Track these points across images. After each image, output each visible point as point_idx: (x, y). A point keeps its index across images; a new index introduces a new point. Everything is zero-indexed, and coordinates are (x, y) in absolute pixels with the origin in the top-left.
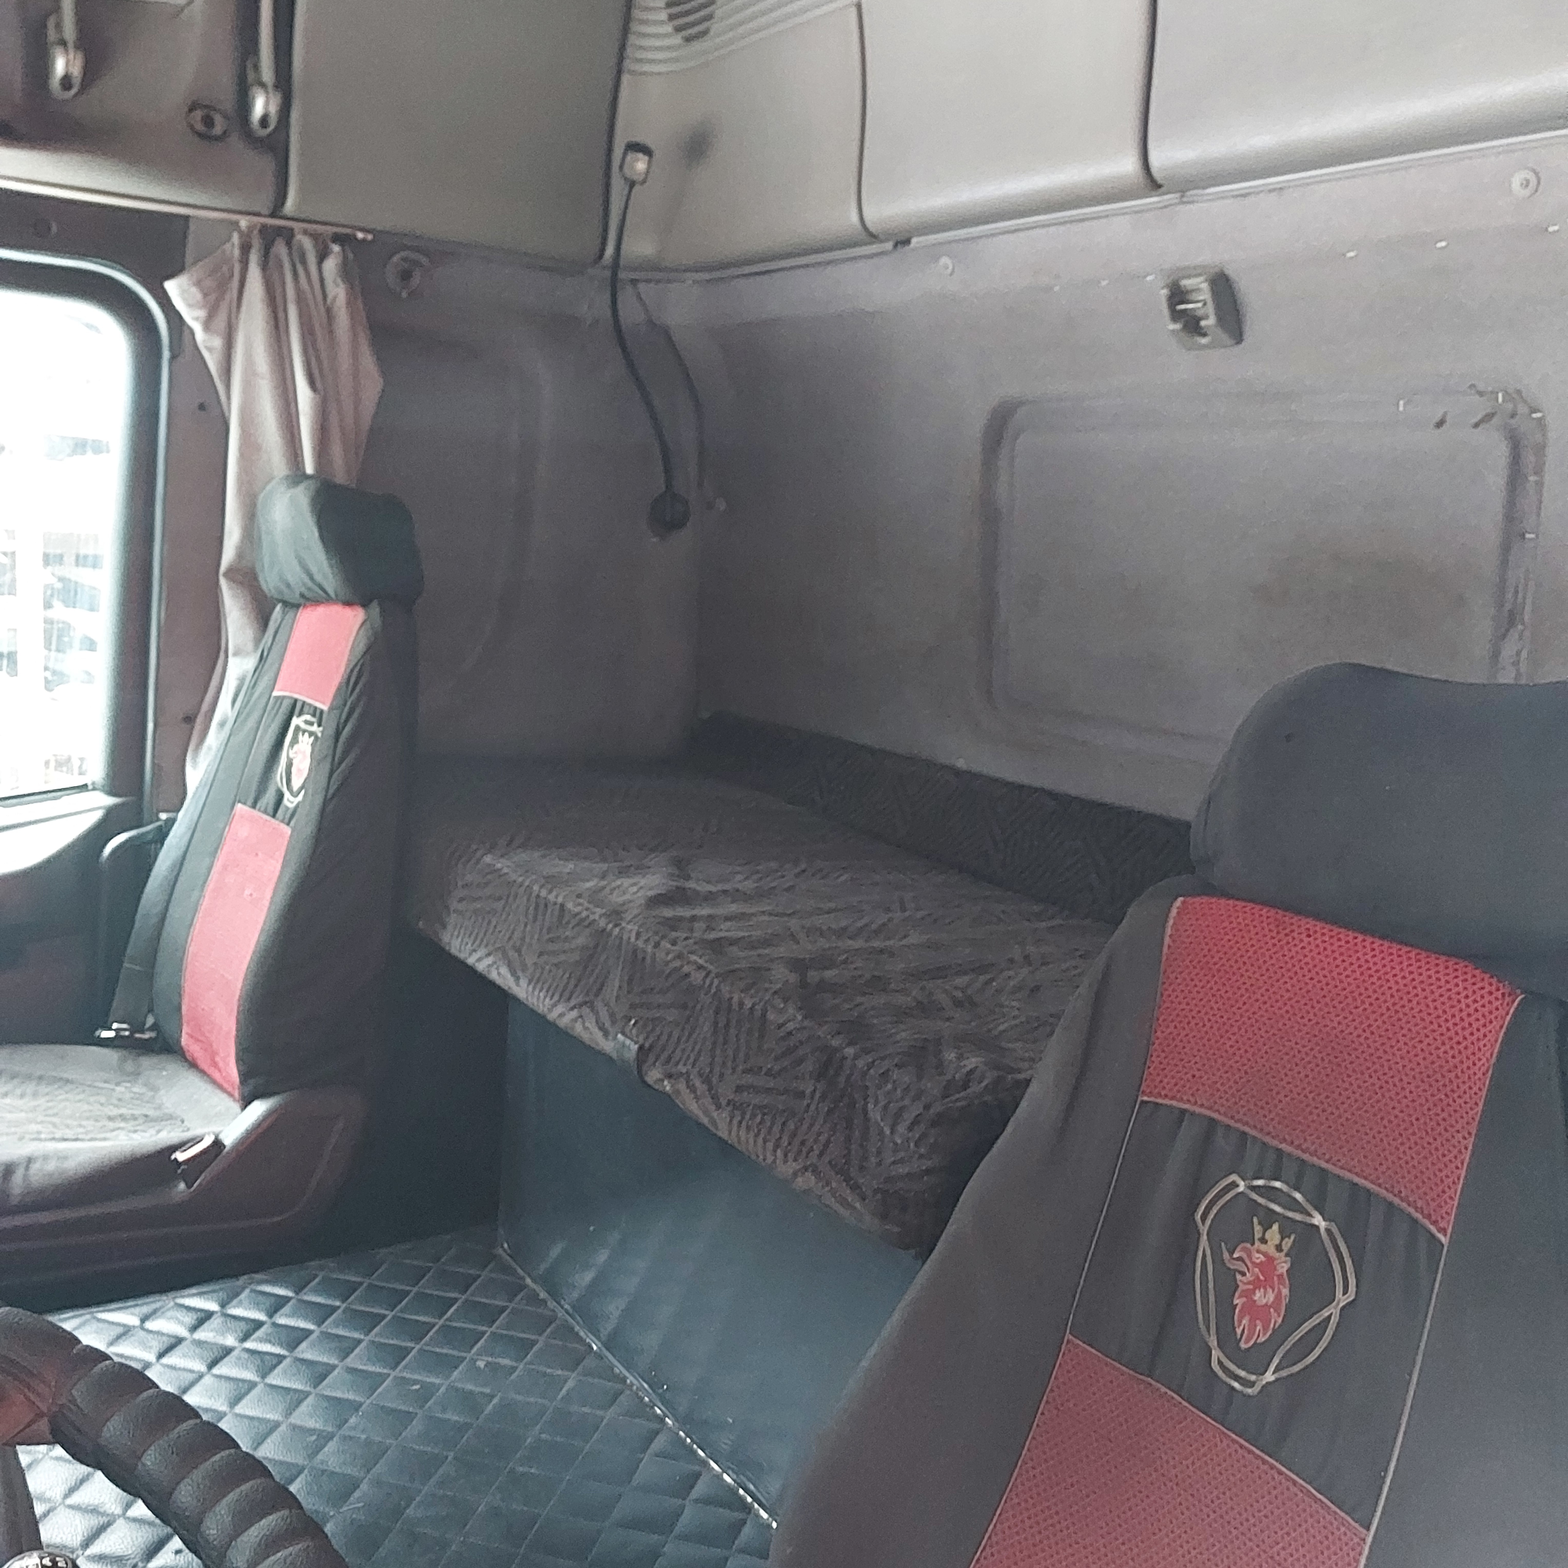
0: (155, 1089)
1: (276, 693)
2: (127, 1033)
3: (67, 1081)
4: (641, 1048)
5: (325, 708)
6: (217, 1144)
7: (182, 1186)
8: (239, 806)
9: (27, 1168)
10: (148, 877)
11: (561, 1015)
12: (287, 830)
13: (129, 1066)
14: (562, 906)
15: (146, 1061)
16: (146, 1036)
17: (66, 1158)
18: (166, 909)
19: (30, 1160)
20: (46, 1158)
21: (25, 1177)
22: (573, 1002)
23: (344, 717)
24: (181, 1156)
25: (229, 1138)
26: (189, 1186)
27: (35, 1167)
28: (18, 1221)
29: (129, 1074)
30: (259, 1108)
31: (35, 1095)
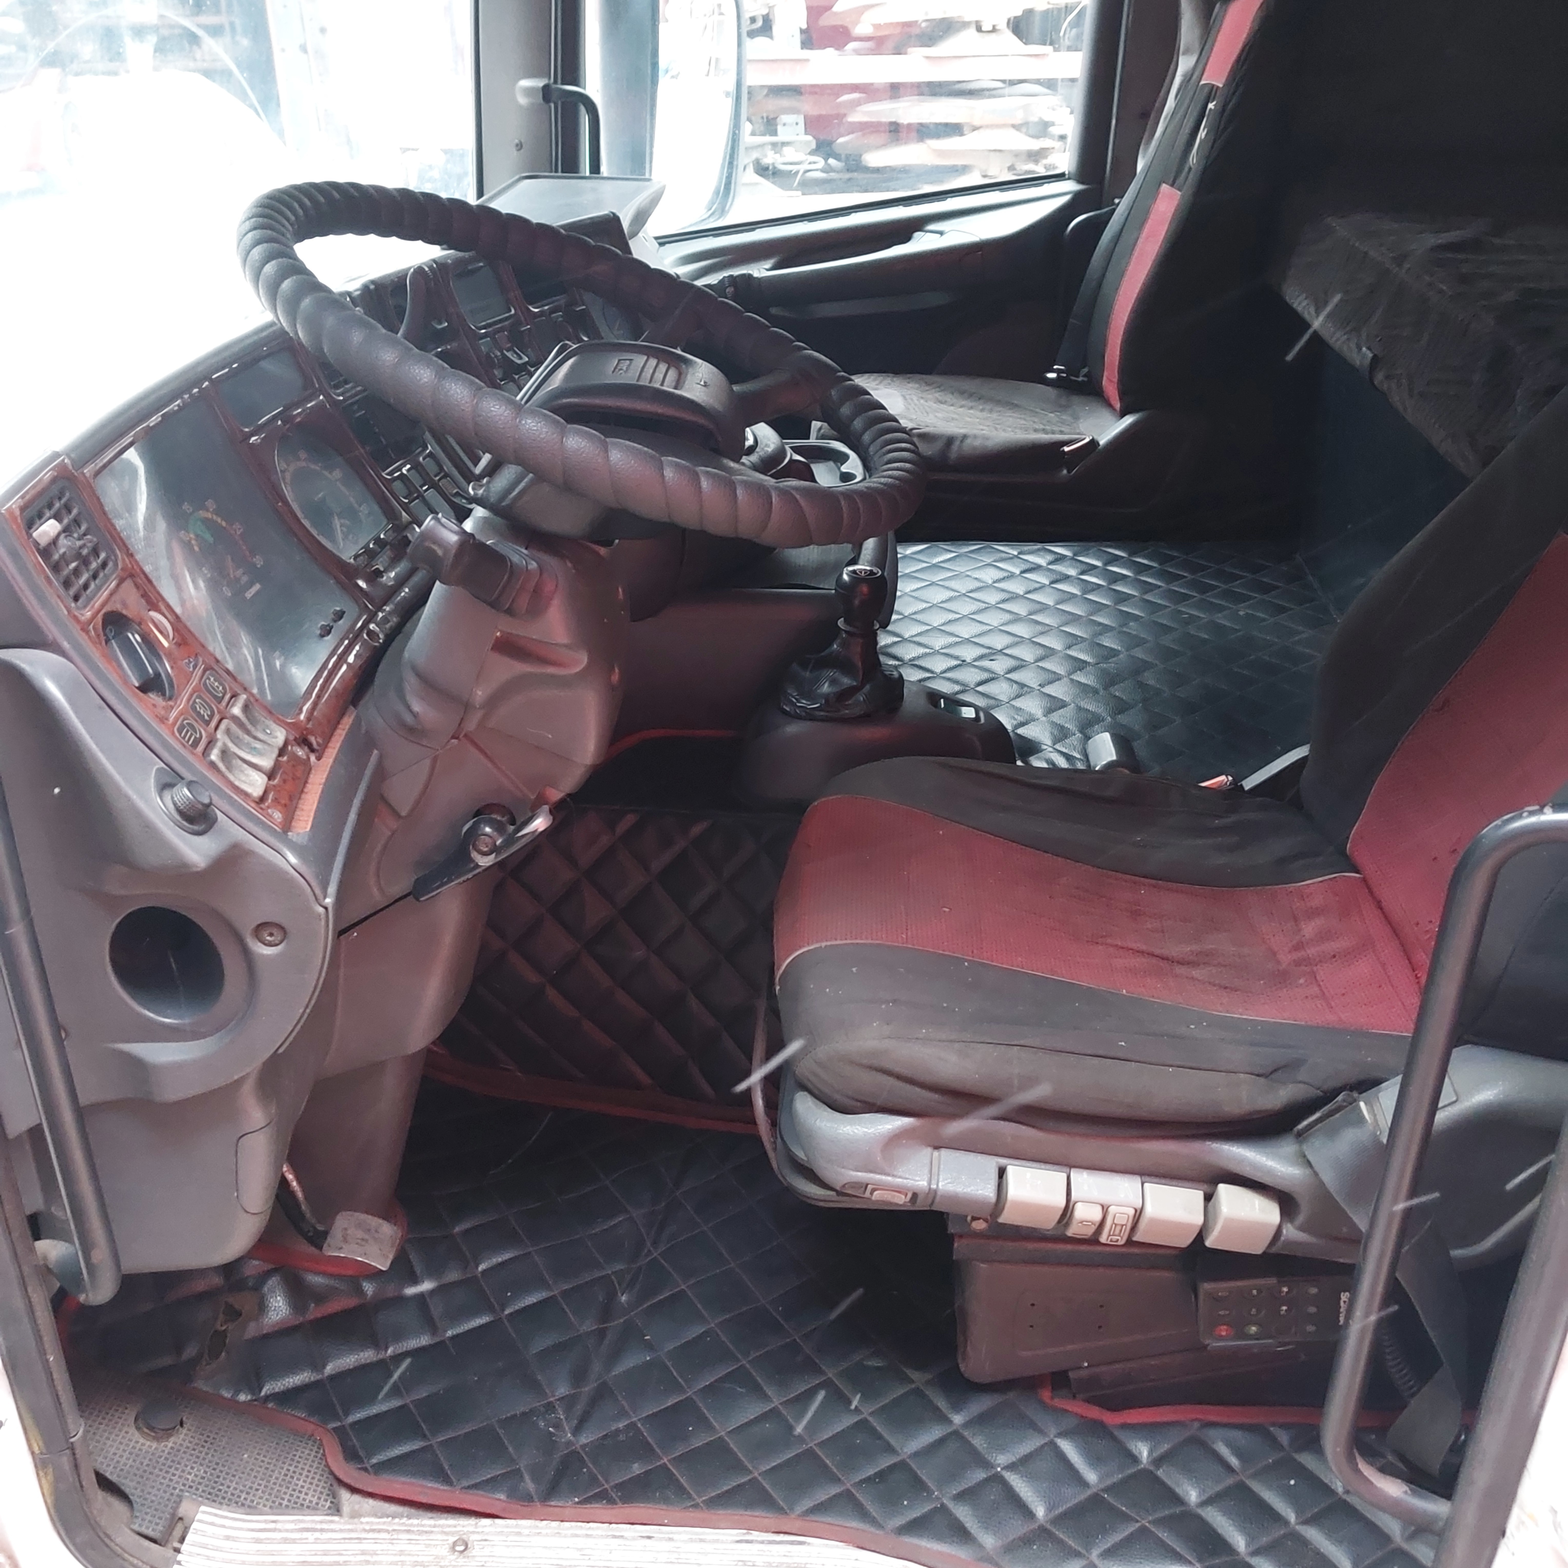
0: (1076, 418)
1: (1202, 82)
2: (1065, 375)
3: (1017, 406)
4: (1375, 357)
5: (1221, 85)
6: (1093, 443)
7: (1065, 472)
8: (1164, 186)
9: (962, 441)
10: (1095, 248)
11: (1338, 340)
12: (1179, 193)
13: (1063, 401)
14: (1366, 253)
15: (1076, 399)
16: (1080, 379)
17: (987, 439)
18: (1104, 275)
19: (965, 437)
20: (975, 437)
21: (960, 447)
22: (1348, 329)
23: (1232, 90)
24: (1066, 449)
25: (1103, 440)
26: (1069, 472)
27: (968, 441)
28: (951, 477)
29: (1061, 406)
30: (1129, 420)
31: (991, 411)
